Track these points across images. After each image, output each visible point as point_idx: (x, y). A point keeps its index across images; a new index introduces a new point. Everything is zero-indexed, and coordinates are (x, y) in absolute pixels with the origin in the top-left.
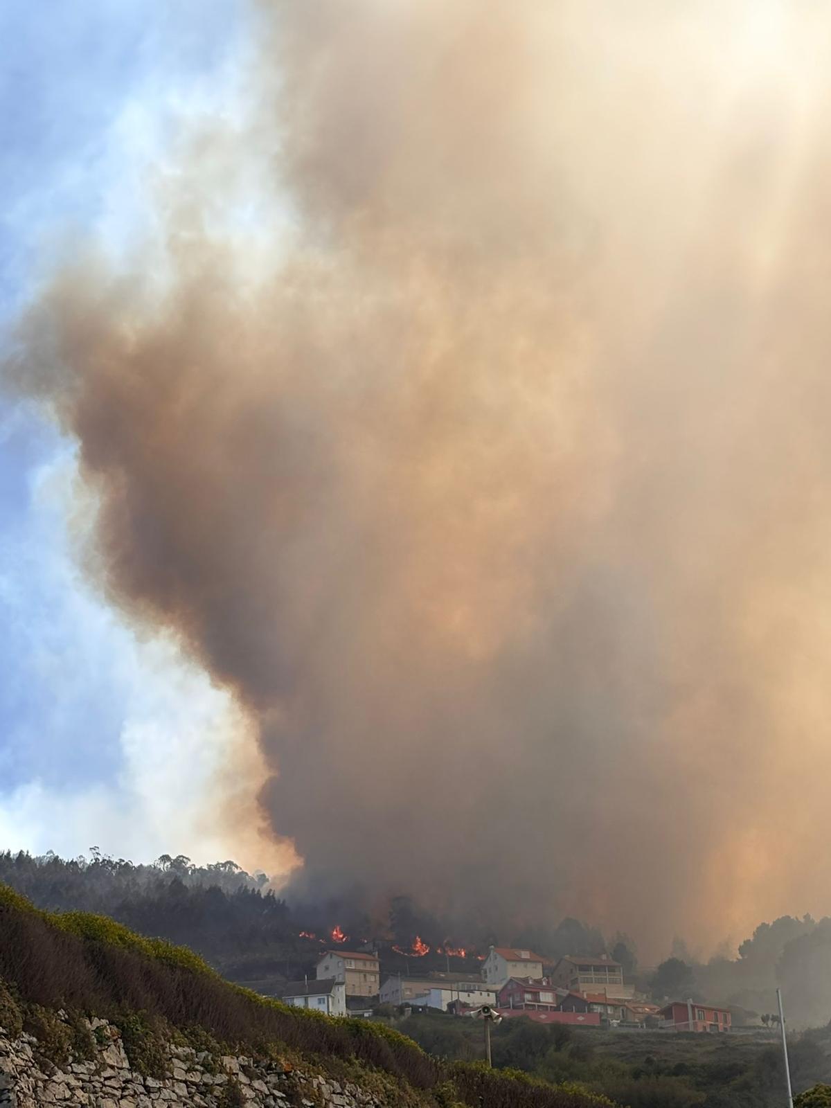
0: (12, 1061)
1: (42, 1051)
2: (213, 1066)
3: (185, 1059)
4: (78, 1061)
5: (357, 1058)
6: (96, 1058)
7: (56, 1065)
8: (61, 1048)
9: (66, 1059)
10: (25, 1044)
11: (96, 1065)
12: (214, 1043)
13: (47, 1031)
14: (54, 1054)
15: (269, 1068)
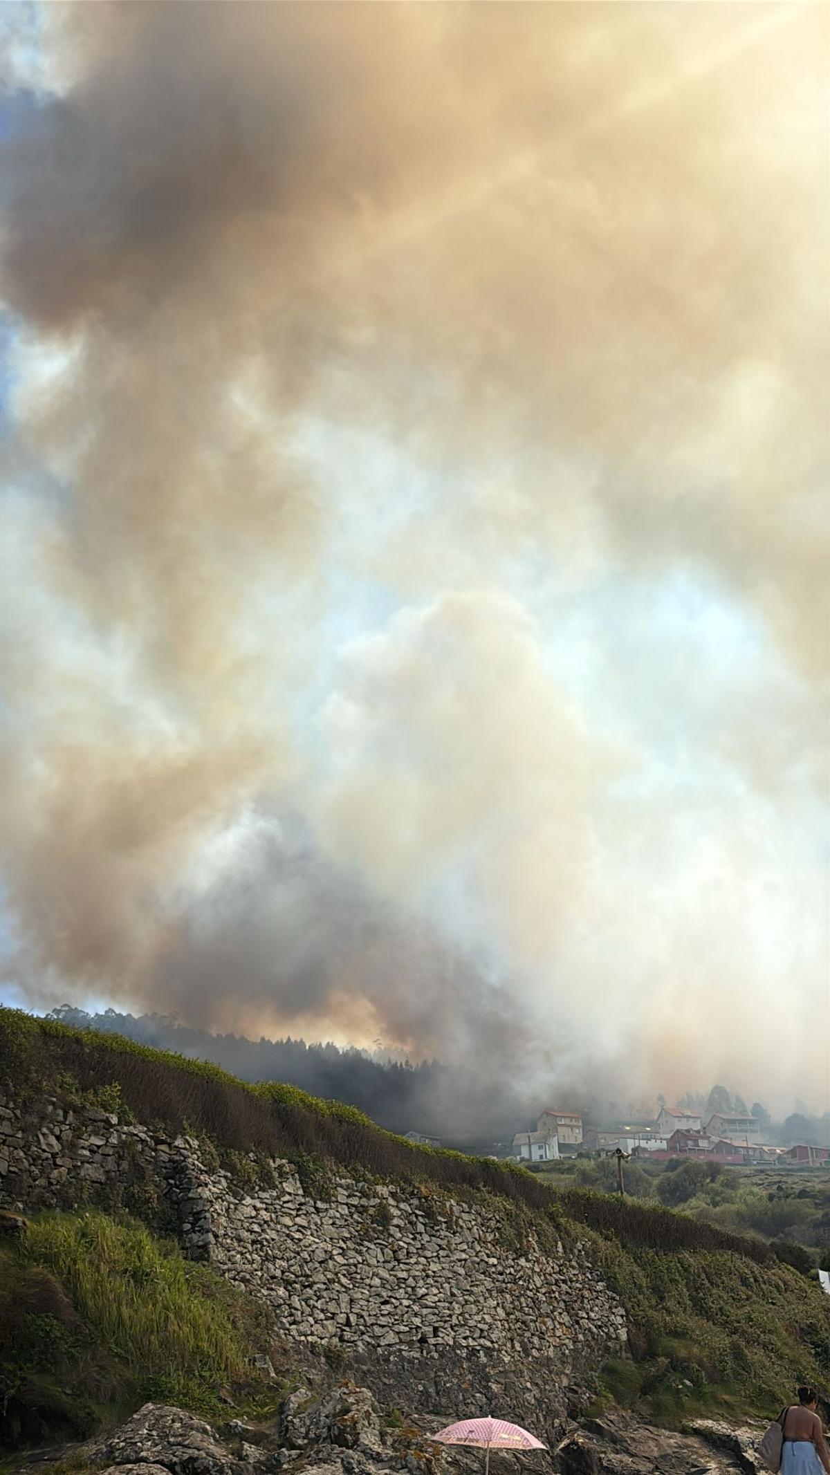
0: (210, 1190)
1: (235, 1182)
2: (368, 1193)
3: (348, 1188)
4: (262, 1189)
5: (484, 1186)
6: (277, 1188)
7: (246, 1192)
8: (250, 1180)
9: (254, 1188)
10: (221, 1178)
11: (277, 1192)
12: (369, 1176)
13: (238, 1168)
14: (244, 1185)
15: (412, 1194)
